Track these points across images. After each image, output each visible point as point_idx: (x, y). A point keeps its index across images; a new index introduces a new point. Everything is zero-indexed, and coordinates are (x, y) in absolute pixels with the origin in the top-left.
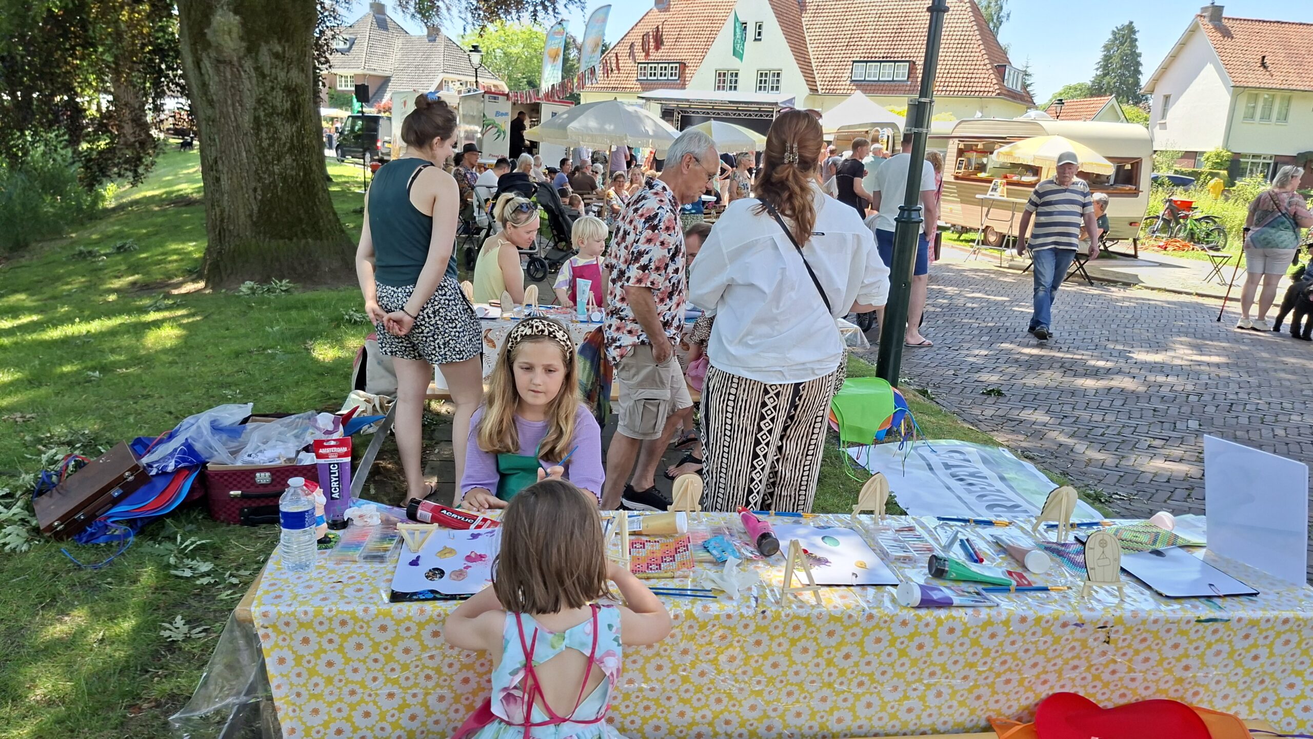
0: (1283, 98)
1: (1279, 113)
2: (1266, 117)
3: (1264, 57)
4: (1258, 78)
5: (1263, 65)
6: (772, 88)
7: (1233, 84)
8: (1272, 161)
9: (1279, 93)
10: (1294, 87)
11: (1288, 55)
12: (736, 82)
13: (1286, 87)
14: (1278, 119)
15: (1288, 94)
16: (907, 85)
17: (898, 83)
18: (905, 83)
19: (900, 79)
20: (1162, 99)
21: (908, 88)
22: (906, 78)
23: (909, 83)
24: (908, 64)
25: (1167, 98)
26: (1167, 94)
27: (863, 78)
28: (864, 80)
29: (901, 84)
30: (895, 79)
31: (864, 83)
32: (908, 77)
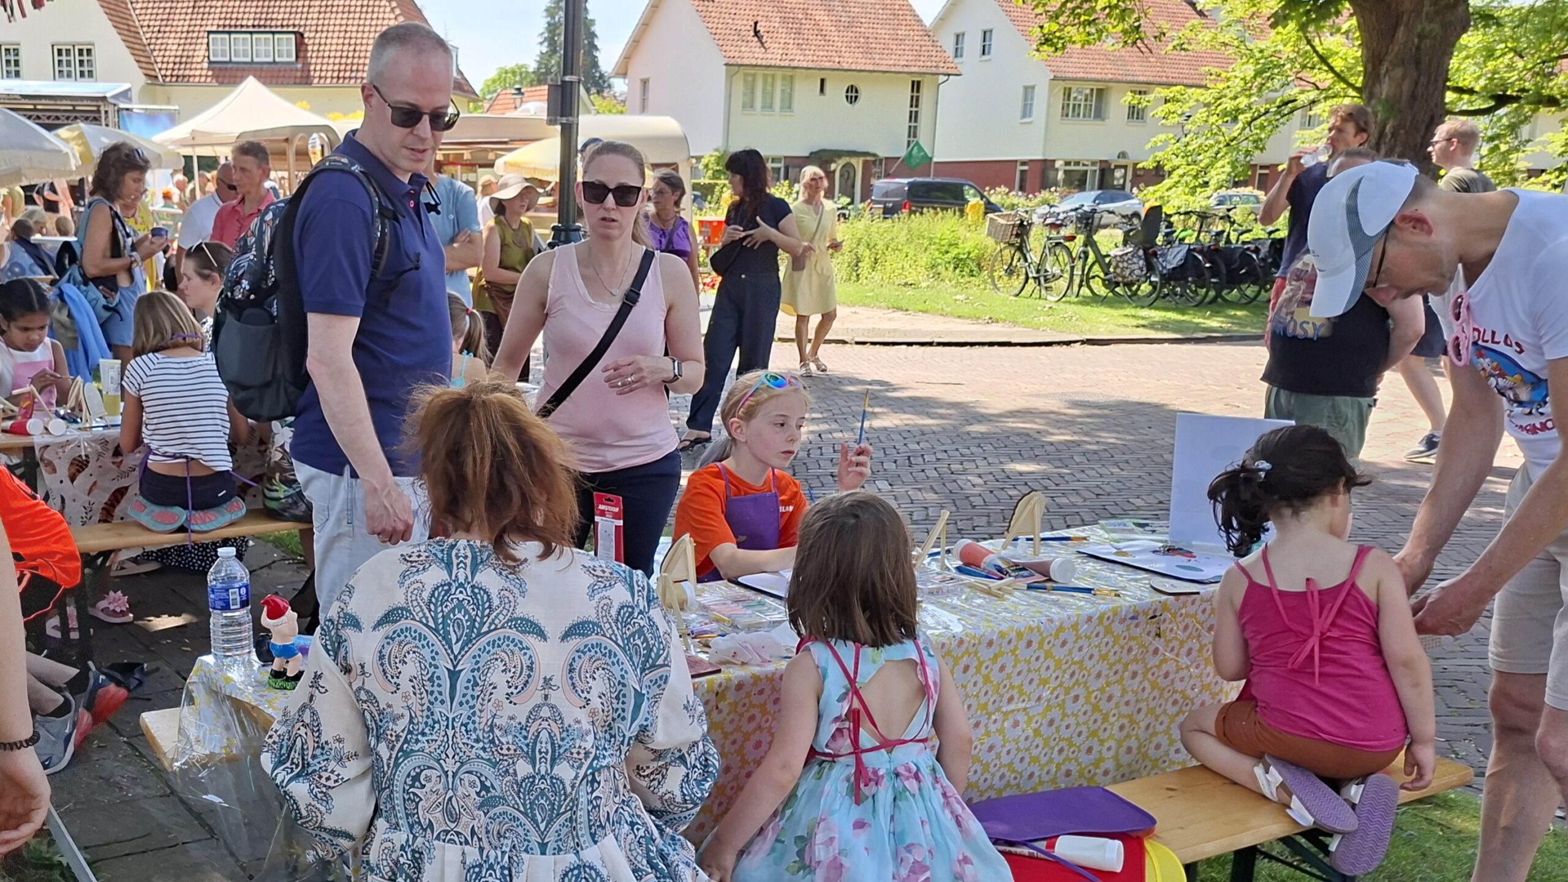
0: (784, 78)
1: (782, 101)
2: (768, 106)
3: (756, 23)
4: (752, 53)
5: (756, 33)
6: (82, 74)
7: (726, 61)
8: (781, 165)
9: (779, 73)
10: (795, 64)
11: (784, 20)
12: (17, 63)
13: (787, 63)
14: (782, 108)
15: (790, 72)
16: (297, 70)
17: (284, 67)
18: (293, 67)
19: (285, 59)
20: (638, 84)
21: (299, 74)
22: (293, 59)
23: (299, 66)
24: (293, 36)
25: (645, 82)
26: (645, 76)
27: (227, 59)
28: (230, 62)
29: (288, 67)
30: (277, 59)
31: (230, 66)
32: (297, 57)
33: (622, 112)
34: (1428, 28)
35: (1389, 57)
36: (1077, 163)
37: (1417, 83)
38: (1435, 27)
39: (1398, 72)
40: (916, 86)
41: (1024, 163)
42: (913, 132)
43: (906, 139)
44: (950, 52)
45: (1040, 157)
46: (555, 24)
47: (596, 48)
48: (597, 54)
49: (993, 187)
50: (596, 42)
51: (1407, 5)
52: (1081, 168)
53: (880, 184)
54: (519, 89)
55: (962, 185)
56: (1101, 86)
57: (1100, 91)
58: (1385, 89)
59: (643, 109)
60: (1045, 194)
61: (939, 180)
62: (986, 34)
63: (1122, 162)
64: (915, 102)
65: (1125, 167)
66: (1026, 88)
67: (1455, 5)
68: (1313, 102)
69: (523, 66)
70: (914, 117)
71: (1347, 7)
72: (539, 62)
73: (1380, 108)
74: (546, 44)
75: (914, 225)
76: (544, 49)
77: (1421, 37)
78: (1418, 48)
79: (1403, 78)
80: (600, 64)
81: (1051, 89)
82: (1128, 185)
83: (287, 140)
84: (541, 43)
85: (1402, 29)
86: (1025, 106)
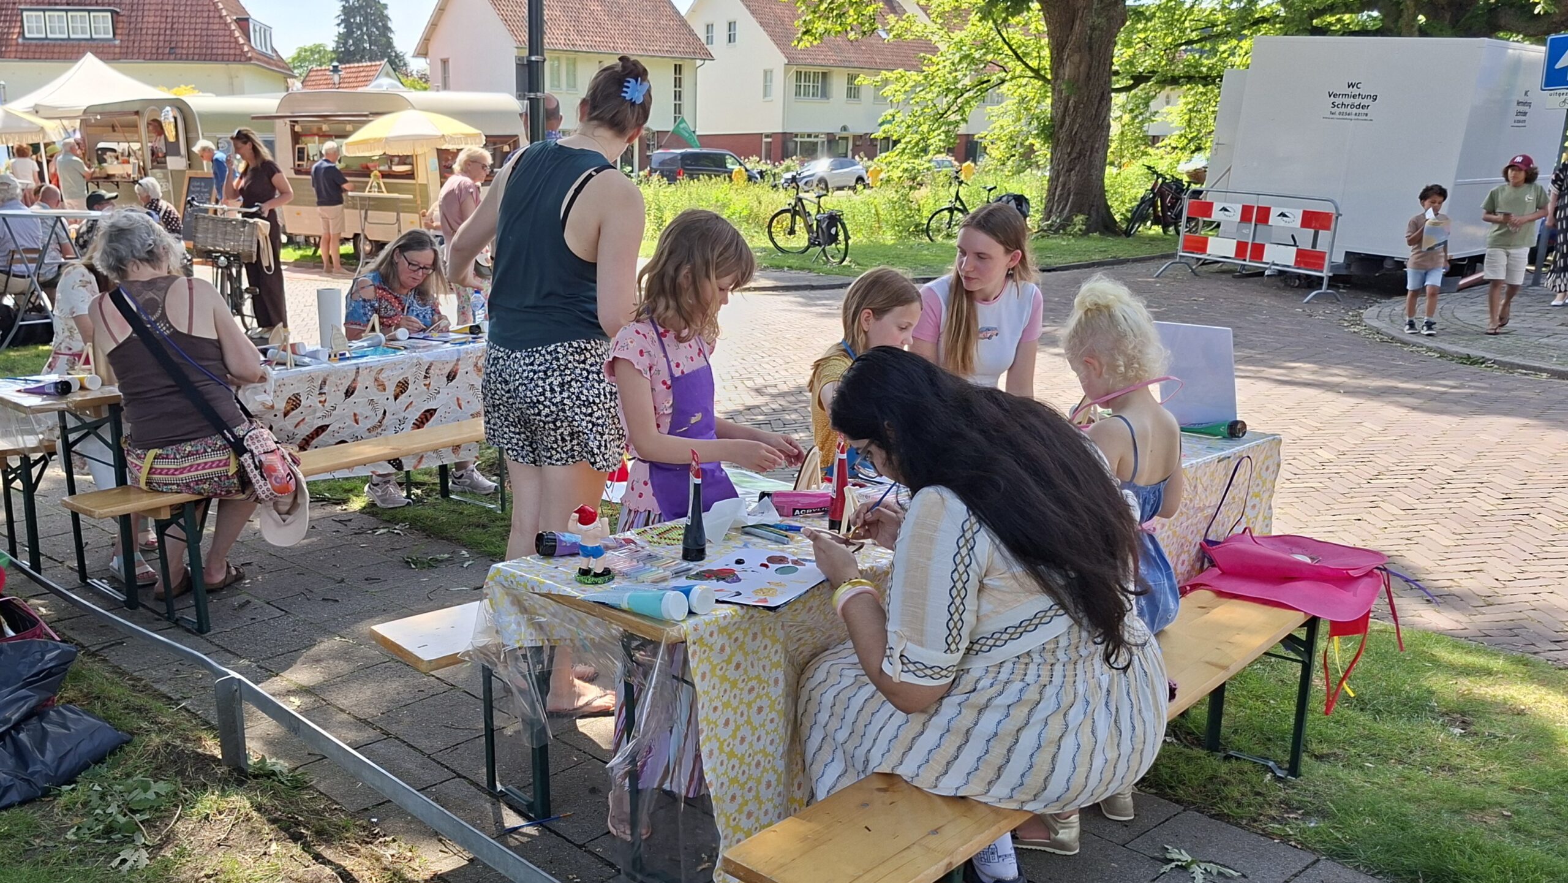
1: (568, 81)
7: (517, 44)
10: (576, 48)
13: (569, 47)
16: (115, 46)
17: (101, 44)
18: (111, 43)
19: (102, 36)
20: (439, 64)
21: (117, 50)
22: (111, 36)
23: (117, 42)
24: (109, 14)
25: (445, 62)
26: (444, 56)
27: (43, 36)
28: (46, 38)
29: (106, 44)
30: (94, 36)
31: (46, 42)
32: (114, 34)
33: (425, 89)
34: (1098, 21)
35: (1070, 45)
36: (809, 136)
37: (1090, 67)
38: (1101, 21)
39: (1076, 58)
40: (678, 69)
41: (767, 136)
42: (678, 109)
43: (673, 115)
44: (704, 40)
45: (780, 131)
46: (350, 7)
47: (389, 29)
48: (391, 35)
49: (747, 157)
50: (390, 25)
51: (1081, 2)
52: (812, 139)
53: (657, 154)
54: (335, 67)
55: (724, 155)
56: (825, 70)
57: (824, 74)
58: (1067, 71)
59: (446, 86)
60: (787, 162)
61: (705, 151)
62: (731, 25)
63: (844, 134)
64: (678, 83)
65: (846, 138)
66: (765, 72)
67: (1116, 3)
68: (1003, 81)
69: (320, 45)
70: (678, 96)
71: (1035, 6)
72: (337, 42)
73: (1064, 87)
74: (343, 25)
75: (694, 190)
76: (342, 30)
77: (1093, 29)
78: (1091, 38)
79: (1081, 62)
80: (395, 44)
81: (786, 72)
82: (850, 154)
83: (137, 113)
84: (339, 25)
85: (1078, 22)
86: (765, 87)
